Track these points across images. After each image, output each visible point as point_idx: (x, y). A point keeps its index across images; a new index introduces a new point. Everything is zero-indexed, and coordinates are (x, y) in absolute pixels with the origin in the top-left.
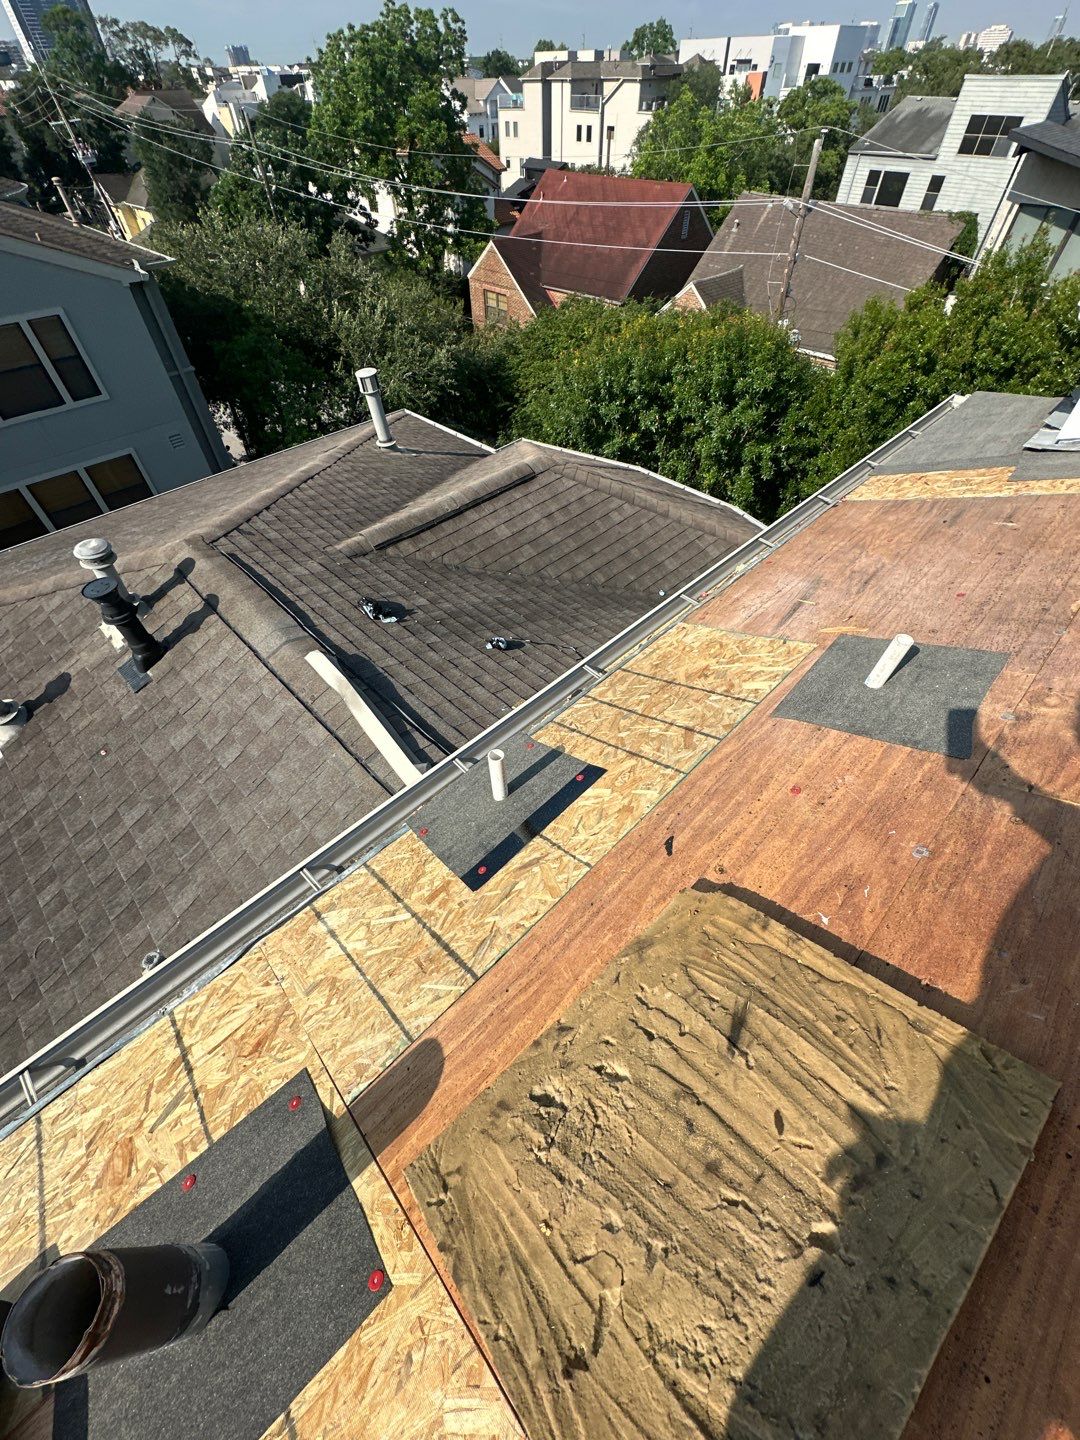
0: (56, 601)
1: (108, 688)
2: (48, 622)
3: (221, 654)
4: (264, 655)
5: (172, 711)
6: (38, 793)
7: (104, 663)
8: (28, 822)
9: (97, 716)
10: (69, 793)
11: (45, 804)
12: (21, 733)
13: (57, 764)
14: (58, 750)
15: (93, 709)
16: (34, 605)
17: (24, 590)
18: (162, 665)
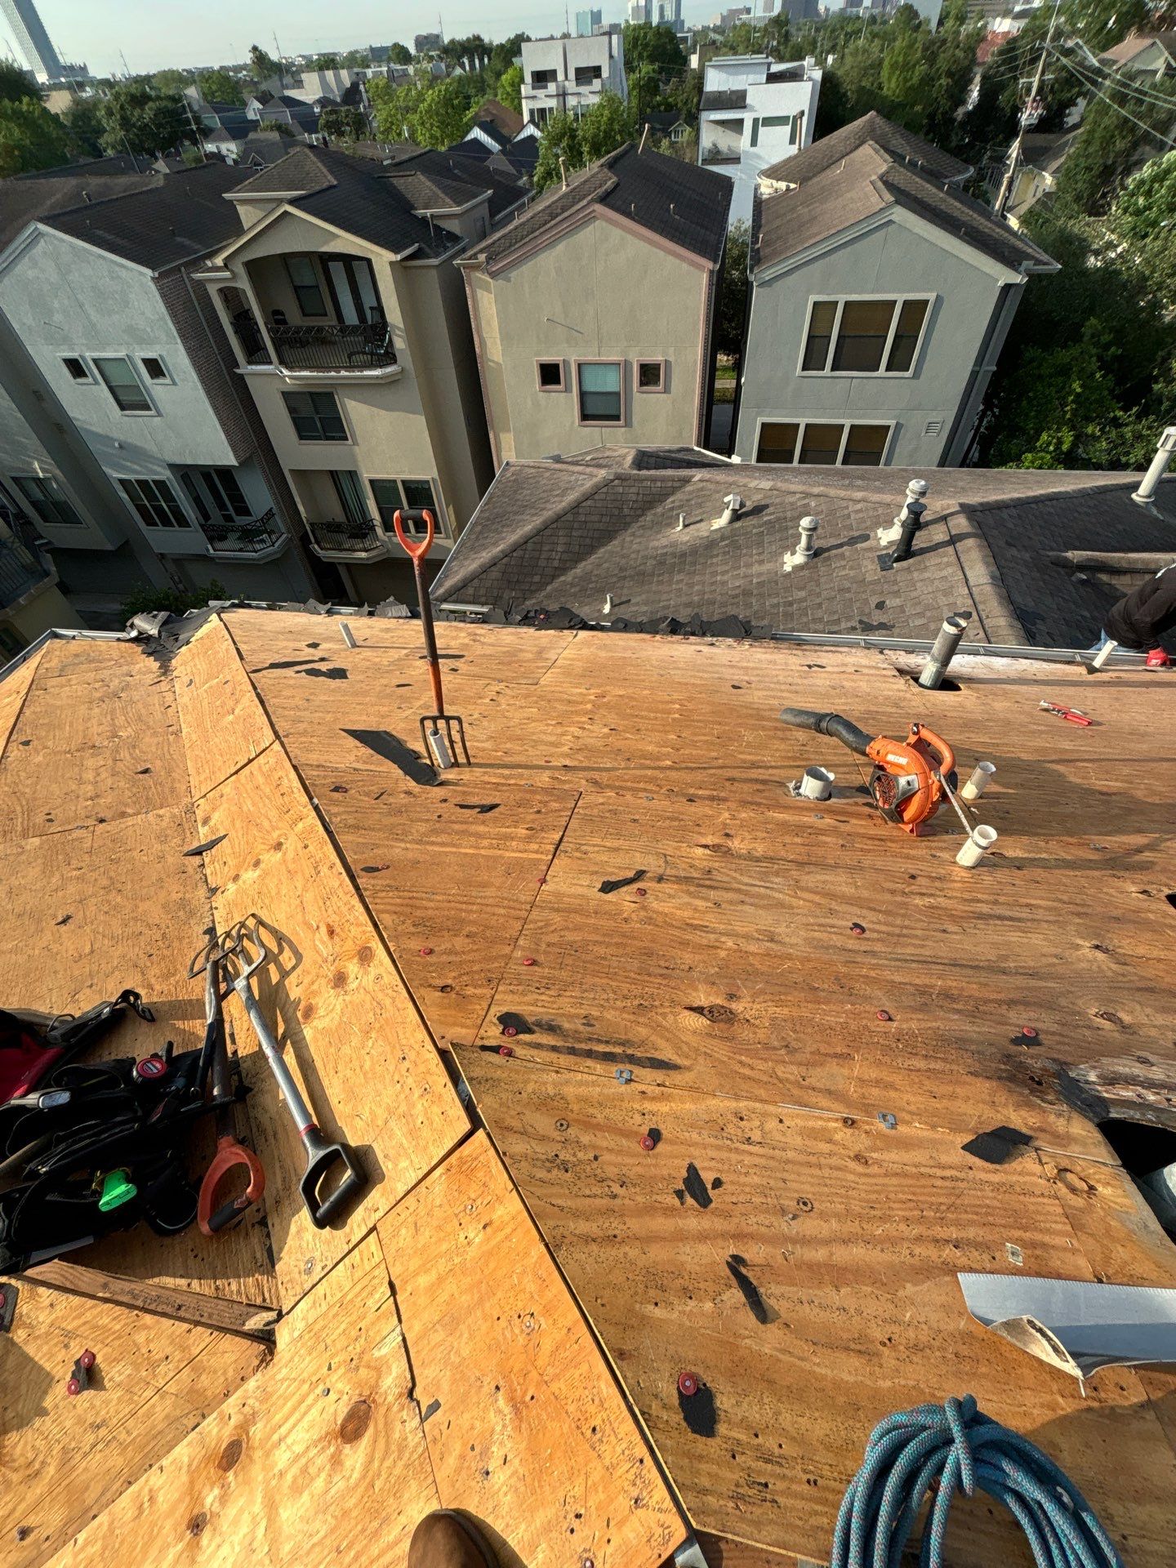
0: (859, 506)
1: (865, 562)
2: (849, 516)
3: (945, 573)
4: (971, 583)
5: (896, 588)
6: (802, 594)
7: (870, 549)
8: (791, 604)
9: (852, 573)
10: (818, 601)
11: (801, 600)
12: (806, 563)
13: (818, 585)
14: (822, 580)
15: (851, 568)
16: (844, 504)
17: (842, 493)
18: (904, 564)
